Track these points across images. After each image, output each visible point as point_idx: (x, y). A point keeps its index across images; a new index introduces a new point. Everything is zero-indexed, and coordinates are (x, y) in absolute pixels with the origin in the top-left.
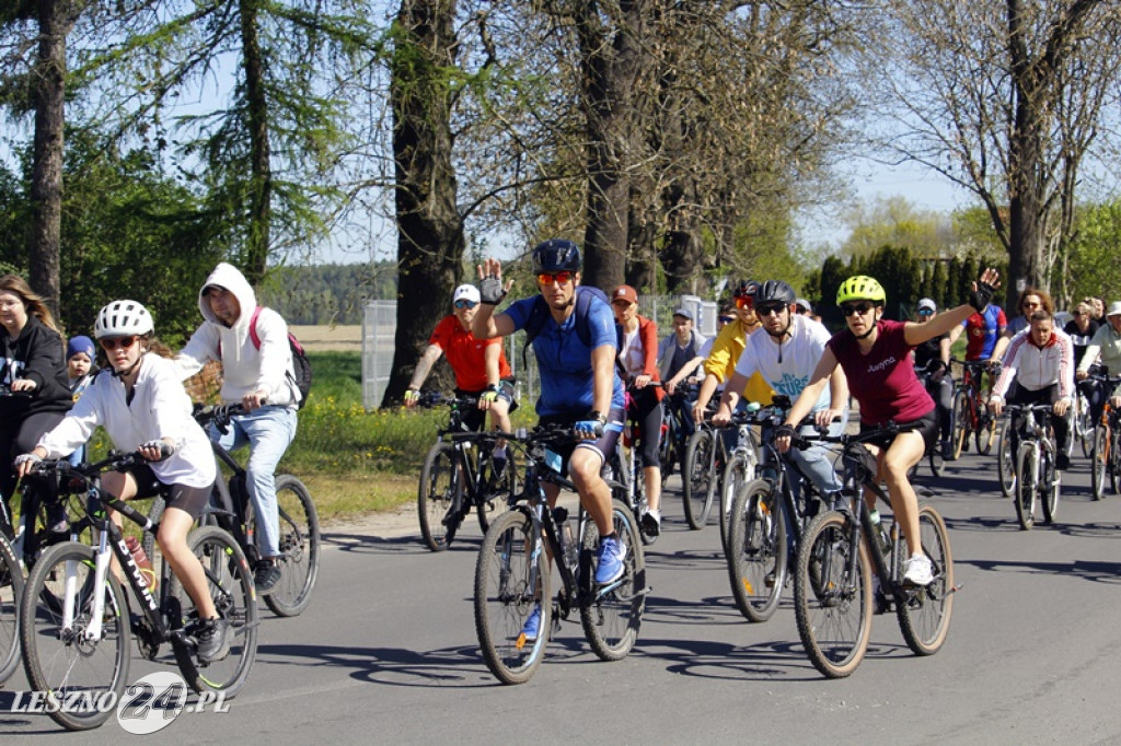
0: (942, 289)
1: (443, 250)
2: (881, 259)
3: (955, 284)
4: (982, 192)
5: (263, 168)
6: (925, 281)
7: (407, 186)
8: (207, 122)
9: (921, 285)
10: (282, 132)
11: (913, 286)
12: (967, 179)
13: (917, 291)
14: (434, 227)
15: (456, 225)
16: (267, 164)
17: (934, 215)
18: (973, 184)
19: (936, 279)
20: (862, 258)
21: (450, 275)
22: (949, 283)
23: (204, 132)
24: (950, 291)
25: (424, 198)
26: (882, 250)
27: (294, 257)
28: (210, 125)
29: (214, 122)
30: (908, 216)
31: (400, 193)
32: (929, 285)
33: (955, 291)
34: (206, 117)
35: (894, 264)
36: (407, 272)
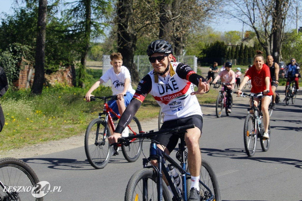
0: (234, 54)
1: (131, 43)
2: (215, 45)
3: (238, 53)
4: (254, 27)
6: (229, 51)
7: (122, 23)
9: (228, 52)
10: (93, 7)
11: (226, 53)
12: (250, 23)
13: (227, 54)
14: (129, 35)
15: (135, 34)
16: (90, 17)
17: (219, 32)
18: (251, 25)
19: (232, 51)
20: (208, 45)
21: (133, 49)
22: (236, 52)
23: (72, 7)
24: (236, 54)
25: (126, 27)
26: (216, 43)
27: (94, 41)
28: (74, 5)
30: (213, 32)
31: (119, 26)
32: (230, 52)
33: (237, 54)
34: (73, 3)
35: (220, 47)
36: (122, 48)
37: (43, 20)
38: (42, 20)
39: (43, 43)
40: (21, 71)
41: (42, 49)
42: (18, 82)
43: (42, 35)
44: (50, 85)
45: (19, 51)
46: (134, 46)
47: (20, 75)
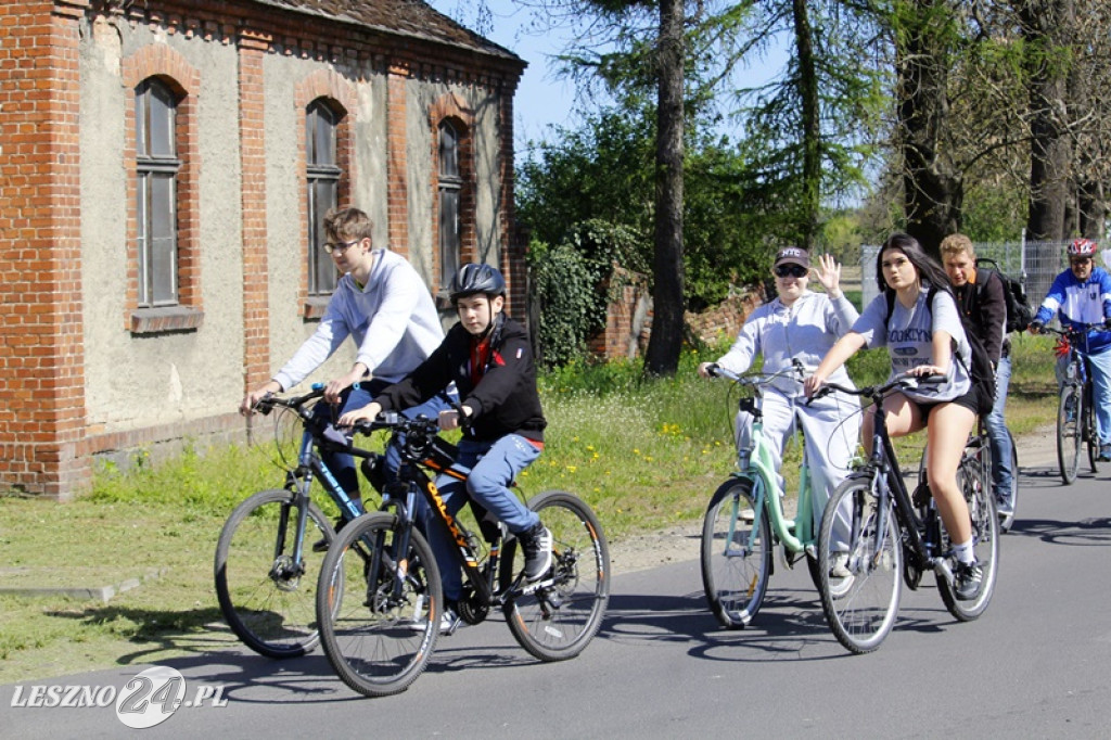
1: (947, 205)
5: (815, 133)
7: (916, 146)
8: (763, 93)
10: (827, 100)
14: (938, 181)
15: (958, 179)
16: (817, 129)
21: (954, 222)
23: (761, 101)
25: (930, 156)
27: (833, 205)
28: (767, 95)
29: (770, 93)
31: (910, 154)
34: (763, 89)
36: (919, 222)
37: (674, 146)
38: (669, 147)
39: (676, 218)
40: (610, 305)
41: (673, 235)
42: (604, 339)
43: (671, 192)
44: (704, 344)
45: (604, 245)
46: (954, 214)
47: (610, 316)
